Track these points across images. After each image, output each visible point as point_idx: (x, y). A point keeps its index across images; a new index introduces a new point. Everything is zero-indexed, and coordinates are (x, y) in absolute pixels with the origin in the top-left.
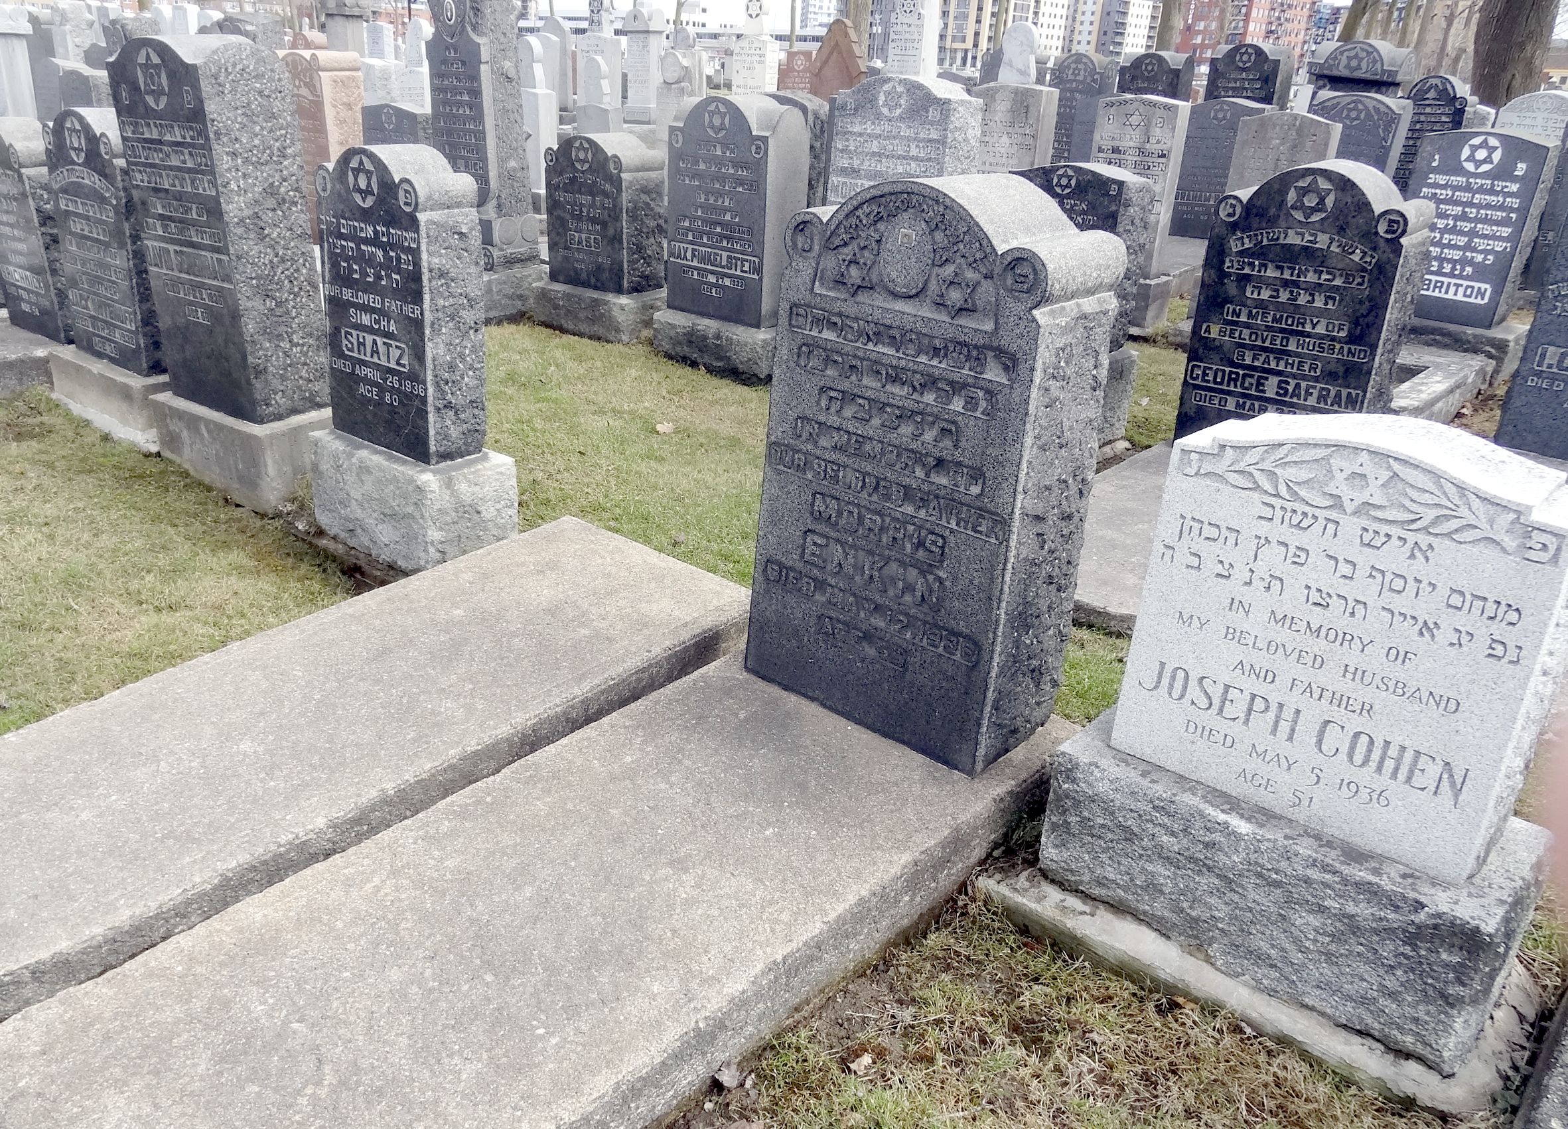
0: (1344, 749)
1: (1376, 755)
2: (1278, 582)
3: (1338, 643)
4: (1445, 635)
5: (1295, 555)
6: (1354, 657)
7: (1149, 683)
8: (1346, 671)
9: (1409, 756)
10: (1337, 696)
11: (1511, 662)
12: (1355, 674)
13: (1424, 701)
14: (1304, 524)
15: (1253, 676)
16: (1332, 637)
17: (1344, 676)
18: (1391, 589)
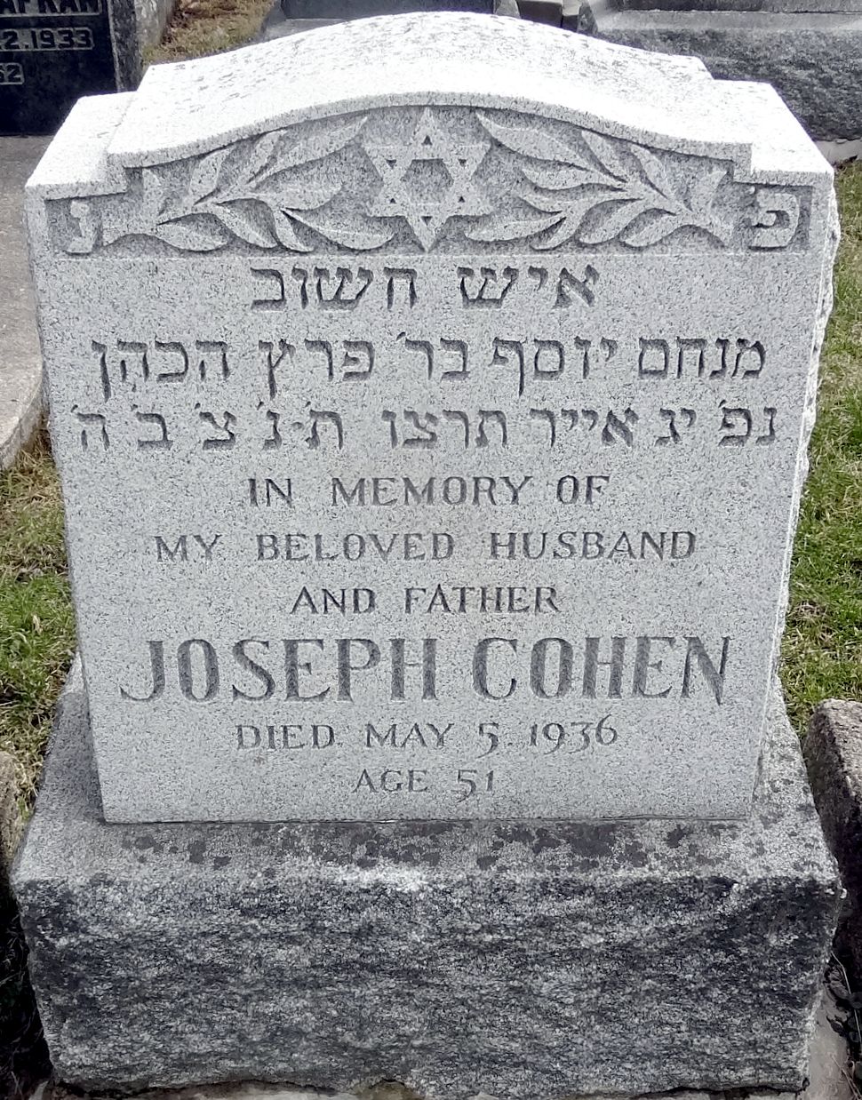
0: (525, 676)
1: (578, 668)
2: (330, 423)
3: (469, 500)
4: (649, 427)
5: (349, 360)
6: (504, 518)
7: (142, 688)
8: (495, 544)
9: (631, 650)
10: (491, 593)
11: (761, 439)
12: (511, 544)
13: (637, 551)
14: (349, 293)
15: (334, 610)
16: (455, 493)
17: (494, 553)
18: (539, 373)
